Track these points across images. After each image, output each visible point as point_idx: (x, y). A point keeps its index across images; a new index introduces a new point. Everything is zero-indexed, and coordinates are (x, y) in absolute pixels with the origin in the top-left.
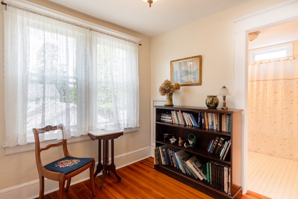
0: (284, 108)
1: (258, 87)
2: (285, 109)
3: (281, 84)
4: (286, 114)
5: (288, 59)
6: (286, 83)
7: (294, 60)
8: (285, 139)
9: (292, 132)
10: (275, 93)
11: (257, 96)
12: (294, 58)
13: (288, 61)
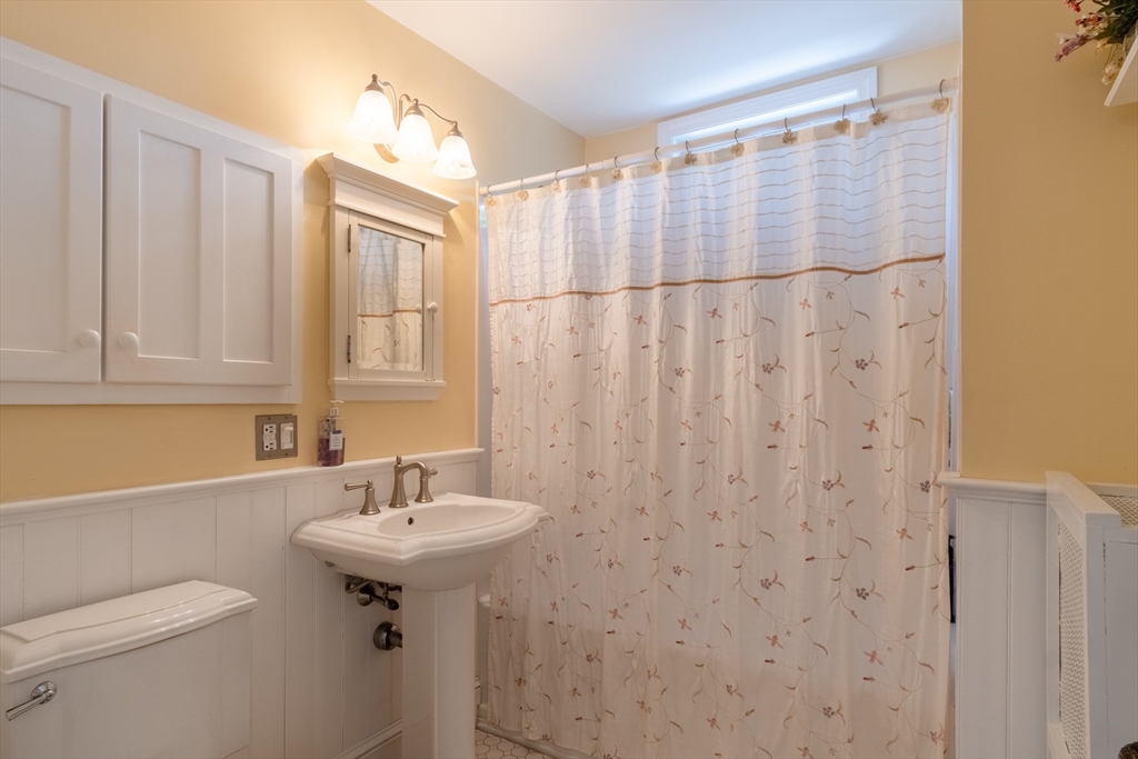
0: (823, 478)
1: (673, 326)
2: (828, 486)
3: (805, 303)
4: (831, 522)
5: (842, 127)
6: (830, 295)
7: (882, 130)
8: (828, 712)
9: (873, 657)
10: (767, 369)
11: (668, 389)
12: (878, 119)
13: (842, 139)
